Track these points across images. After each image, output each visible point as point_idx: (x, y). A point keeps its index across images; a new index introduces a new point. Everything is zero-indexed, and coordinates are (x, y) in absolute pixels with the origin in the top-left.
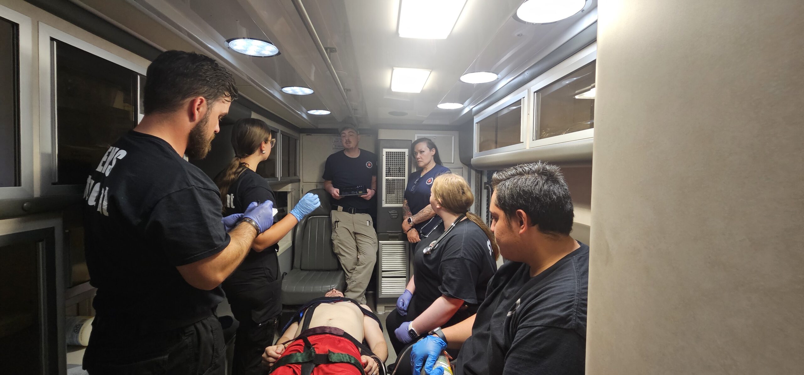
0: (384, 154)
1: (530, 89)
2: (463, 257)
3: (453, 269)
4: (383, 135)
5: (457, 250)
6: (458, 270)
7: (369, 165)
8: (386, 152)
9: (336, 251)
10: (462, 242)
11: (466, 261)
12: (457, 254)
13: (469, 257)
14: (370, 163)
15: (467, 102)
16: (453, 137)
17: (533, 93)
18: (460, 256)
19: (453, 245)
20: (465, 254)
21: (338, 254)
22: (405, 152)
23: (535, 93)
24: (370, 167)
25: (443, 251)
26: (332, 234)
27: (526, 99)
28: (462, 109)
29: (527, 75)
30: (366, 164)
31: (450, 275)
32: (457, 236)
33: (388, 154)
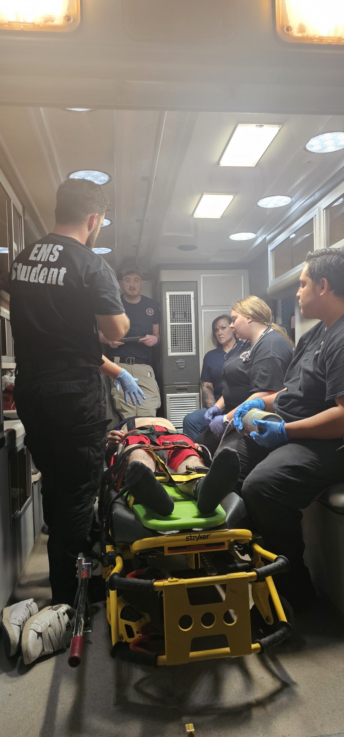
0: (168, 297)
1: (320, 207)
2: (272, 357)
3: (265, 368)
4: (165, 276)
5: (267, 352)
6: (269, 368)
7: (150, 312)
8: (170, 296)
9: (118, 407)
10: (271, 346)
11: (276, 359)
12: (267, 355)
13: (278, 356)
14: (151, 310)
15: (260, 232)
16: (242, 276)
17: (323, 210)
18: (270, 356)
19: (263, 349)
20: (274, 354)
21: (120, 410)
22: (190, 295)
23: (325, 210)
24: (151, 313)
25: (254, 356)
26: (111, 389)
27: (317, 217)
28: (255, 239)
29: (317, 195)
30: (147, 311)
31: (263, 373)
32: (266, 341)
33: (172, 298)
